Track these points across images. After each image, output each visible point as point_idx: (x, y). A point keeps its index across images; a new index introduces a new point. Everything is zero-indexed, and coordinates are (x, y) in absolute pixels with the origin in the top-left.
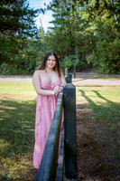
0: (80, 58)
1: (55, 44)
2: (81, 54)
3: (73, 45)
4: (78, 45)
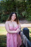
0: (19, 13)
2: (19, 11)
3: (15, 7)
4: (18, 7)
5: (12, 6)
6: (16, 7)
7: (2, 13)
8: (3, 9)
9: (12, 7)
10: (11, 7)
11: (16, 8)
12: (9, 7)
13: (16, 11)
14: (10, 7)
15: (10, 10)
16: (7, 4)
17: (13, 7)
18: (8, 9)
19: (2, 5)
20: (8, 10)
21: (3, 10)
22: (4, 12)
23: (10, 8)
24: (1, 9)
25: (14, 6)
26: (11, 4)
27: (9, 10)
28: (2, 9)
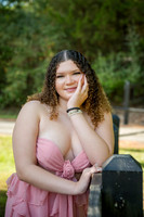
1: (68, 18)
3: (122, 22)
4: (139, 23)
5: (102, 19)
6: (125, 27)
7: (44, 58)
8: (51, 33)
9: (104, 23)
10: (95, 22)
11: (126, 33)
12: (85, 21)
13: (126, 49)
14: (90, 21)
15: (88, 42)
16: (72, 7)
17: (110, 22)
18: (78, 35)
19: (45, 7)
20: (76, 43)
21: (47, 39)
22: (53, 50)
23: (89, 26)
24: (38, 32)
25: (114, 19)
26: (100, 5)
27: (83, 41)
28: (44, 36)
